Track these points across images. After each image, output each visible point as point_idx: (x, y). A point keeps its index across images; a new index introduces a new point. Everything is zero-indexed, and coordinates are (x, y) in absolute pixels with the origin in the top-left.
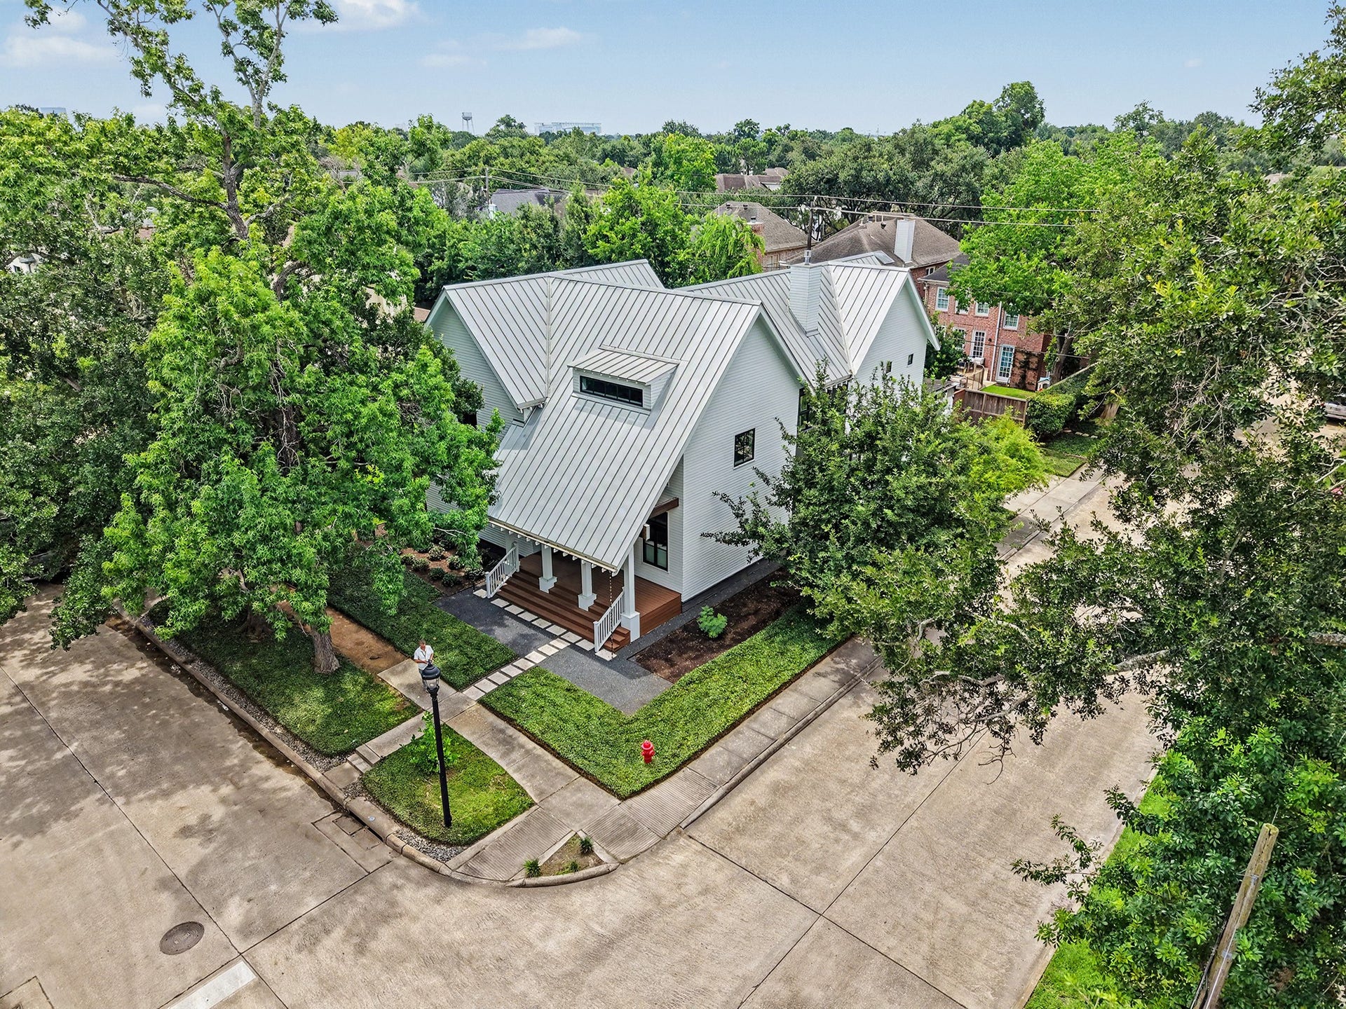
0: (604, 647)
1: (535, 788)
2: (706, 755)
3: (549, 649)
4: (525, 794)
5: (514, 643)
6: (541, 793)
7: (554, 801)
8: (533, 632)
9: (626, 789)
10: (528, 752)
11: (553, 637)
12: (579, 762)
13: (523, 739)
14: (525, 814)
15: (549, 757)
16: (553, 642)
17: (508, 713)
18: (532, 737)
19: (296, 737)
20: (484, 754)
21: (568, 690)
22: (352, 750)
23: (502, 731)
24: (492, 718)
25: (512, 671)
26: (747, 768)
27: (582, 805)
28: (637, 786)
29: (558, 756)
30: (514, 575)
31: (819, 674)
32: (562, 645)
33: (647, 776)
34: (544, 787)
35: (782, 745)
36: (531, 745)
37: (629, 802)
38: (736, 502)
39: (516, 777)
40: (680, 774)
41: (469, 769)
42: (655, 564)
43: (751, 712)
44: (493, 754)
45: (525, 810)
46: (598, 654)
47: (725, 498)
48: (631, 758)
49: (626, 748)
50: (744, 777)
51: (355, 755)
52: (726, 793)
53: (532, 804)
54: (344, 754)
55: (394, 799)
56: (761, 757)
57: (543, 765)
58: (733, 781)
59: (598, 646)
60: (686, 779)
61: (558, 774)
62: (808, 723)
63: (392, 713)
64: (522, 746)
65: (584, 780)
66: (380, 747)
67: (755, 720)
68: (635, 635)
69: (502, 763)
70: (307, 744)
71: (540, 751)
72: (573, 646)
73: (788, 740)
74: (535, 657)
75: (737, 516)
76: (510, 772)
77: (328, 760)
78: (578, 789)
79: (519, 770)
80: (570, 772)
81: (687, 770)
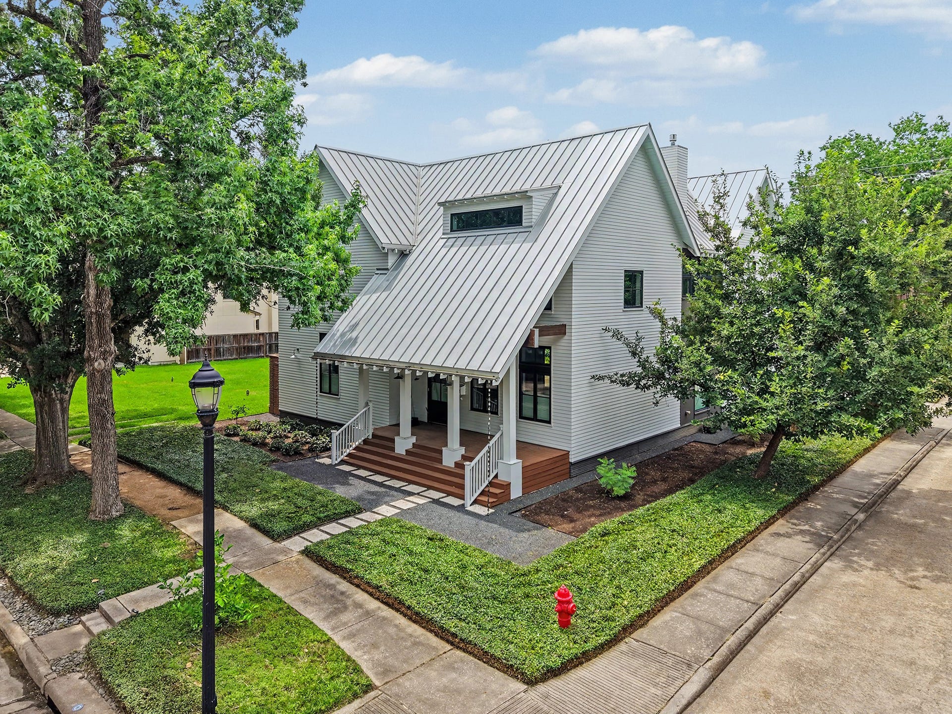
0: (476, 502)
1: (376, 664)
2: (657, 621)
3: (404, 504)
4: (358, 670)
5: (359, 498)
6: (386, 672)
7: (407, 683)
8: (383, 490)
9: (534, 665)
10: (368, 614)
11: (411, 494)
12: (451, 625)
13: (361, 596)
14: (357, 703)
15: (402, 621)
16: (411, 498)
17: (342, 562)
18: (375, 591)
19: (18, 590)
20: (297, 614)
21: (430, 539)
22: (92, 607)
23: (332, 587)
24: (318, 571)
25: (353, 522)
26: (732, 641)
27: (458, 692)
28: (554, 661)
29: (418, 618)
30: (365, 442)
31: (778, 535)
32: (421, 501)
33: (567, 647)
34: (391, 661)
35: (772, 614)
36: (373, 604)
37: (542, 688)
38: (632, 339)
39: (347, 646)
40: (622, 646)
41: (269, 632)
42: (535, 418)
43: (704, 571)
44: (310, 614)
45: (356, 696)
46: (469, 508)
47: (617, 335)
48: (536, 620)
49: (524, 605)
50: (734, 653)
51: (96, 614)
52: (713, 679)
53: (369, 687)
54: (78, 610)
55: (127, 670)
56: (750, 625)
57: (392, 630)
58: (716, 659)
59: (469, 500)
60: (634, 654)
61: (416, 644)
62: (797, 587)
63: (174, 561)
64: (358, 605)
65: (459, 653)
66: (136, 601)
67: (715, 580)
68: (516, 492)
69: (324, 626)
70: (30, 599)
71: (387, 612)
72: (436, 502)
73: (778, 607)
74: (386, 511)
75: (634, 354)
76: (336, 638)
77: (51, 618)
78: (451, 667)
79: (351, 636)
80: (434, 641)
81: (630, 643)
